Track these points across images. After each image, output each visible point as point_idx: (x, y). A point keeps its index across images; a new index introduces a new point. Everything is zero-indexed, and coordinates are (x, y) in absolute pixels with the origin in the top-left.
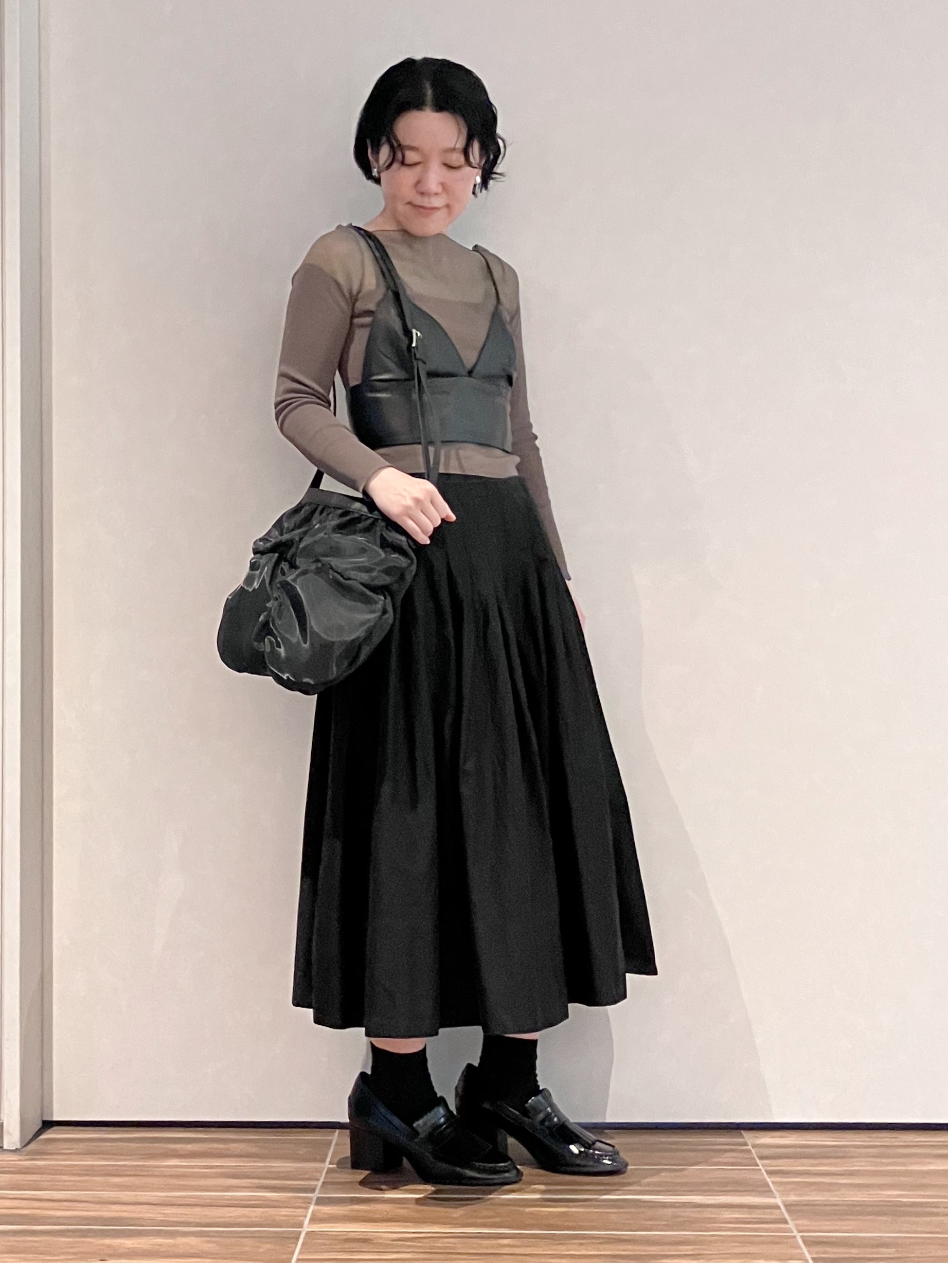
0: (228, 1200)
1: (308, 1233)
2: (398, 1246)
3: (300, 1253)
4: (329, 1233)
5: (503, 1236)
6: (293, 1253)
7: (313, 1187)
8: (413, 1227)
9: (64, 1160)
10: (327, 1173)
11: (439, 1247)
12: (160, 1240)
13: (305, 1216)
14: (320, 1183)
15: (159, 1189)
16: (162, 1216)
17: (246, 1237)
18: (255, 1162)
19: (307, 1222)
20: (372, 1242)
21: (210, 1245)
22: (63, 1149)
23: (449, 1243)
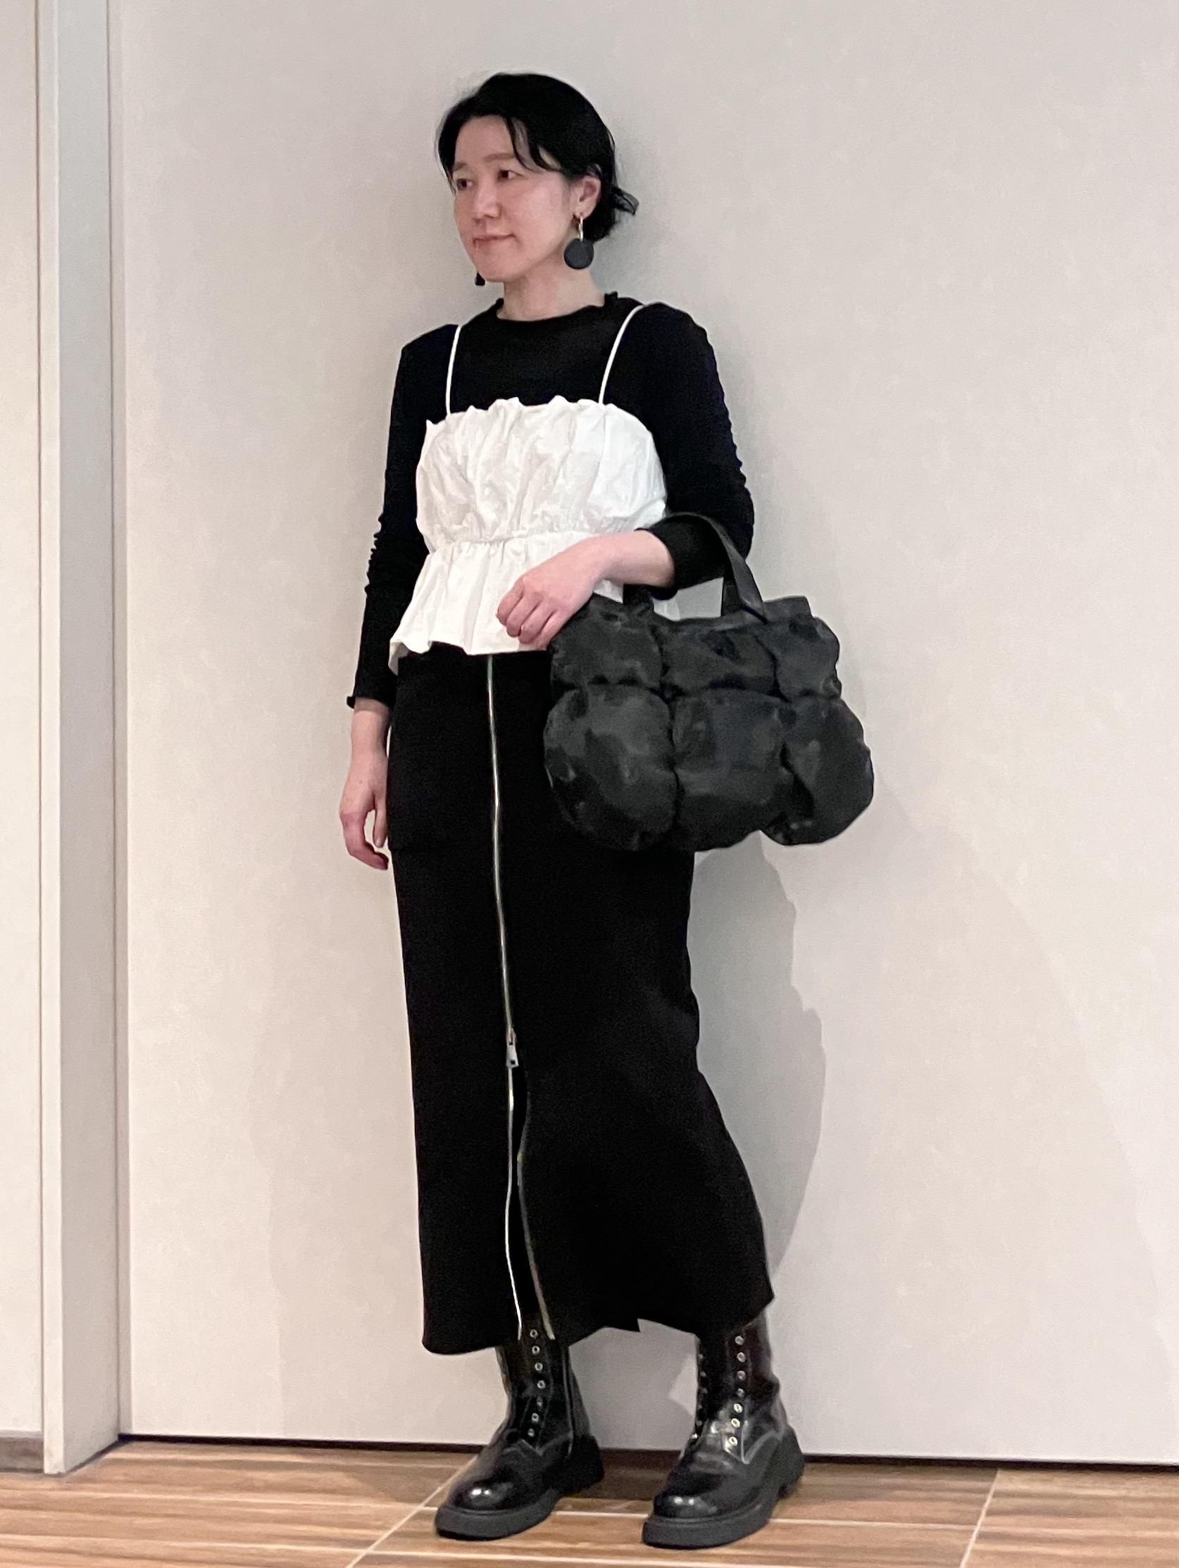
7: (372, 1538)
10: (410, 1520)
14: (387, 1534)
18: (334, 1500)
22: (116, 1475)
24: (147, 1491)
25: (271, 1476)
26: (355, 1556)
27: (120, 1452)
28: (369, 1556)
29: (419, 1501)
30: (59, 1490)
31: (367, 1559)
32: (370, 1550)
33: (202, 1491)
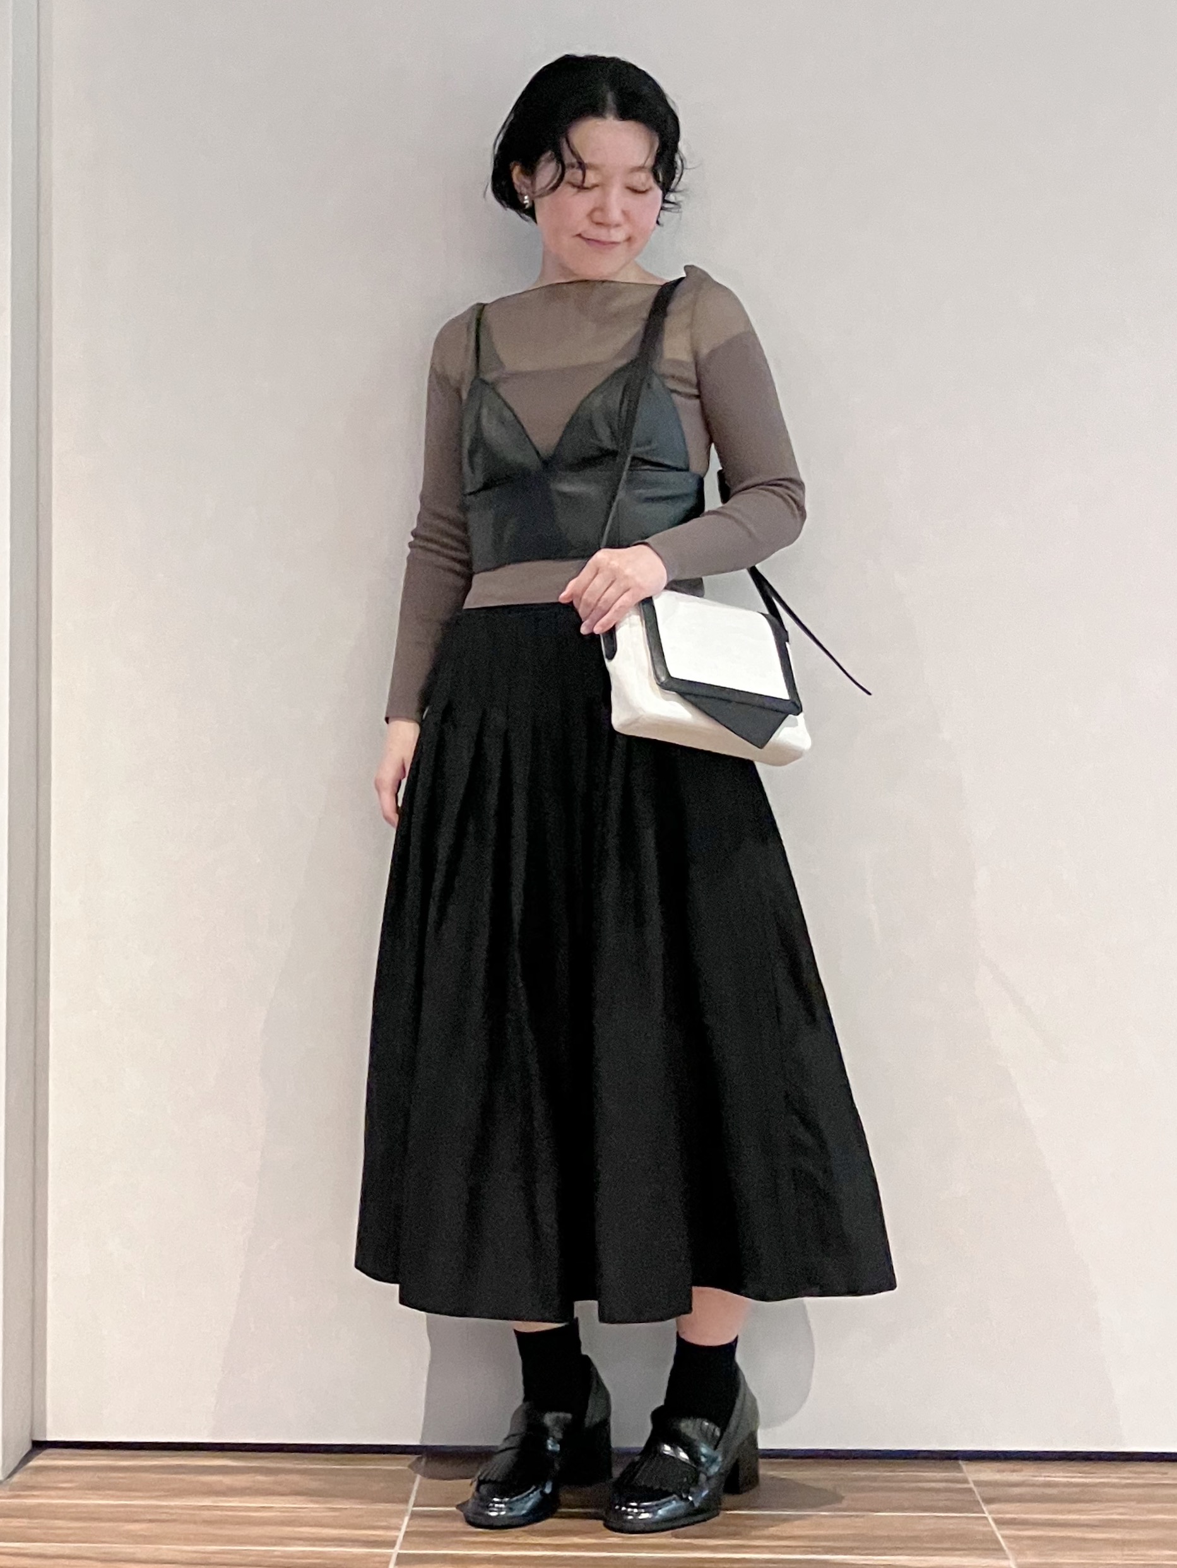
7: (391, 1539)
9: (59, 1498)
10: (410, 1520)
14: (401, 1534)
24: (104, 1497)
25: (227, 1480)
26: (390, 1556)
27: (42, 1459)
28: (399, 1555)
29: (406, 1501)
31: (401, 1559)
32: (397, 1550)
33: (166, 1496)
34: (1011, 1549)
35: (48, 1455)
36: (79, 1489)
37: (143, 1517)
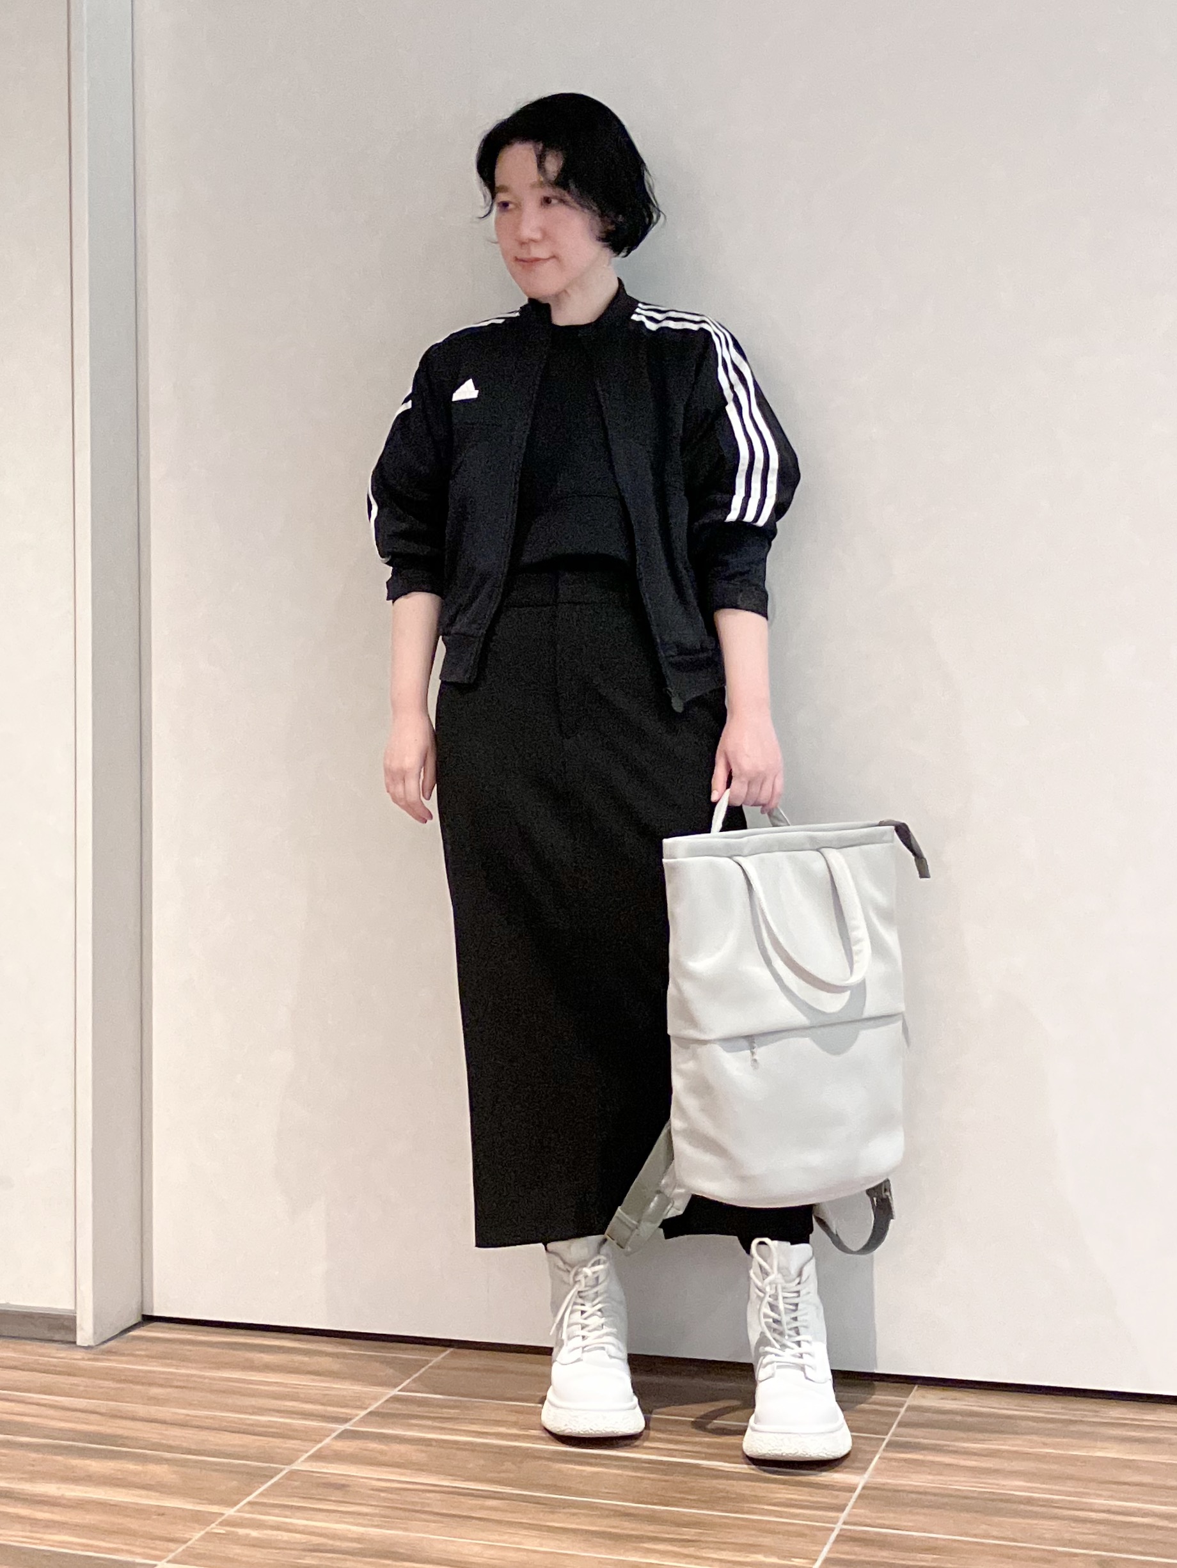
0: (249, 1425)
1: (292, 1472)
2: (370, 1496)
3: (261, 1494)
4: (314, 1474)
5: (497, 1495)
6: (249, 1495)
7: (350, 1416)
8: (411, 1476)
9: (127, 1363)
10: (385, 1402)
11: (413, 1503)
12: (131, 1466)
13: (307, 1452)
14: (363, 1413)
15: (190, 1405)
16: (159, 1437)
17: (223, 1471)
18: (322, 1381)
19: (302, 1459)
20: (348, 1489)
21: (174, 1476)
22: (138, 1350)
23: (428, 1498)
24: (162, 1365)
26: (333, 1431)
27: (144, 1330)
28: (346, 1431)
29: (395, 1386)
30: (89, 1360)
31: (342, 1433)
32: (347, 1426)
33: (210, 1368)
34: (876, 1469)
35: (151, 1327)
36: (147, 1356)
37: (176, 1383)
